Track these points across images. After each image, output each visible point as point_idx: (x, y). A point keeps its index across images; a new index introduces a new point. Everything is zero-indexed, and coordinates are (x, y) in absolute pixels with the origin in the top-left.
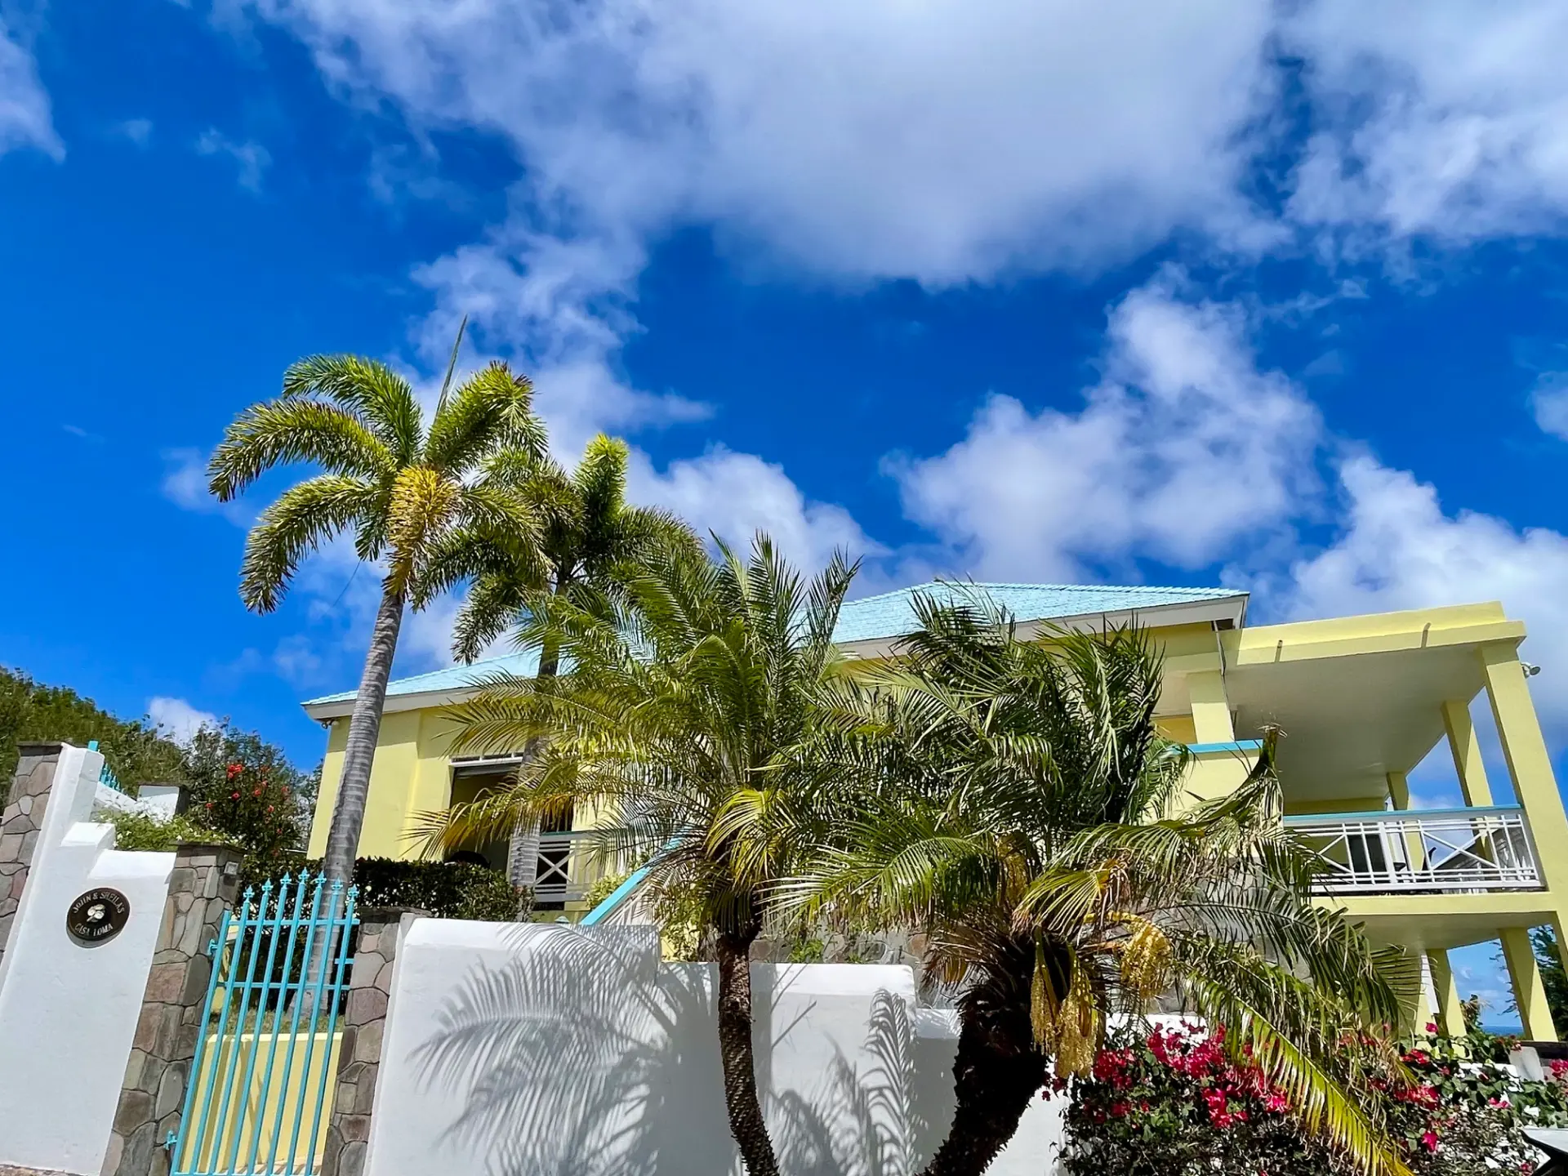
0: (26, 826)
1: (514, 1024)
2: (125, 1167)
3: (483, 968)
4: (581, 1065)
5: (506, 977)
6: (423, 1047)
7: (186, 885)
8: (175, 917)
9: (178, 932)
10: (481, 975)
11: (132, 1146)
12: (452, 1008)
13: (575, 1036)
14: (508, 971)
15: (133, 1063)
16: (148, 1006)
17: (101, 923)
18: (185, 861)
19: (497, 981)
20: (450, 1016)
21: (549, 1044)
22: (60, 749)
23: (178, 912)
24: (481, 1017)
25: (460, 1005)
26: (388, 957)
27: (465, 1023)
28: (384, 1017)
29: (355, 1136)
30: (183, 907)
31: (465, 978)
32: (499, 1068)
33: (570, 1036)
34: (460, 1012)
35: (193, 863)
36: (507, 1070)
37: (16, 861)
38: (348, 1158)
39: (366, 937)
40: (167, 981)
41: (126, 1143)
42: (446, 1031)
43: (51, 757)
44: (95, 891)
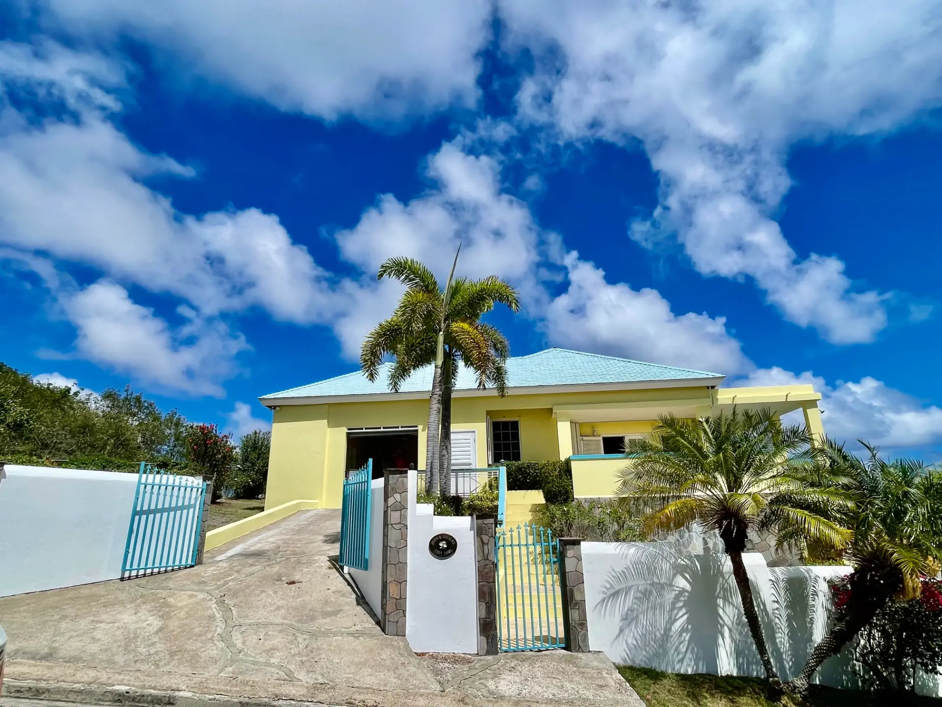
0: (401, 507)
1: (630, 588)
2: (489, 648)
3: (614, 570)
4: (659, 601)
5: (624, 572)
6: (598, 604)
7: (484, 532)
8: (483, 546)
9: (486, 552)
10: (613, 574)
11: (490, 641)
12: (606, 588)
13: (654, 590)
14: (624, 570)
15: (481, 607)
16: (480, 583)
17: (447, 549)
18: (480, 521)
19: (620, 574)
20: (606, 591)
21: (645, 596)
22: (406, 472)
23: (483, 543)
24: (617, 588)
25: (608, 586)
26: (579, 559)
27: (612, 591)
28: (583, 583)
29: (582, 629)
30: (486, 542)
31: (608, 576)
32: (628, 610)
33: (652, 591)
34: (610, 588)
35: (485, 522)
36: (631, 610)
37: (400, 523)
38: (582, 637)
39: (568, 551)
40: (487, 573)
41: (487, 639)
42: (605, 596)
43: (404, 475)
44: (440, 535)
